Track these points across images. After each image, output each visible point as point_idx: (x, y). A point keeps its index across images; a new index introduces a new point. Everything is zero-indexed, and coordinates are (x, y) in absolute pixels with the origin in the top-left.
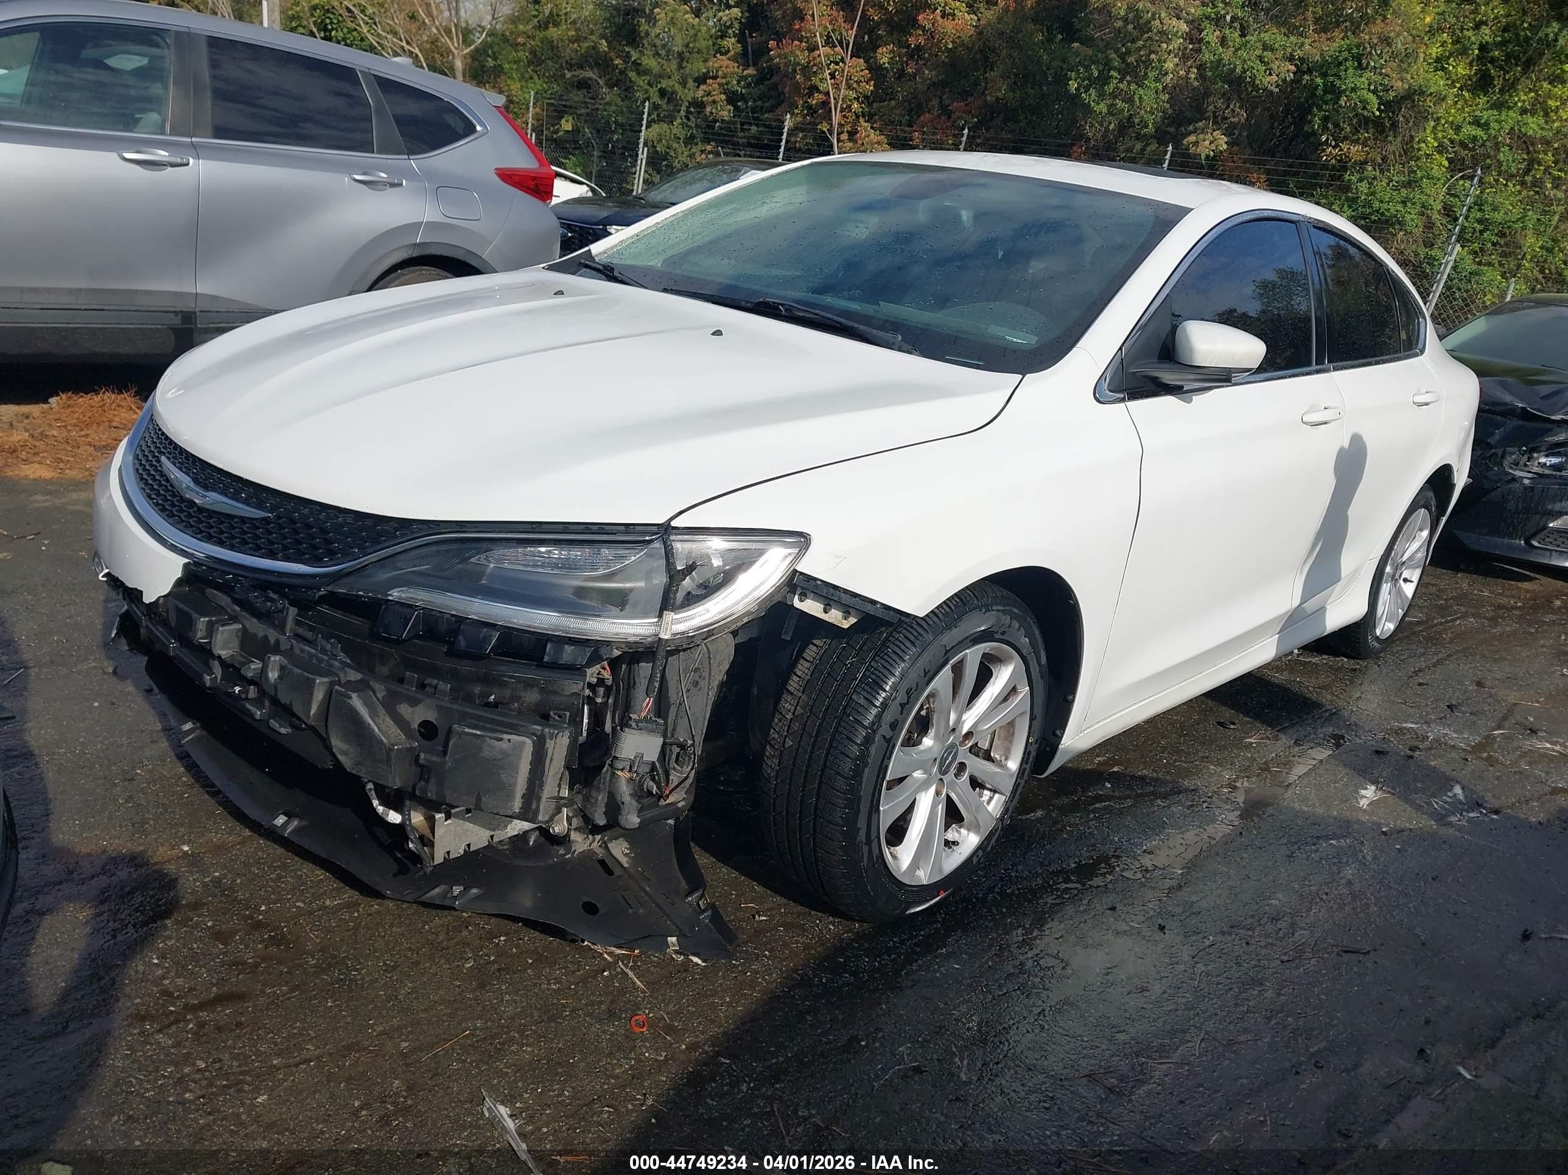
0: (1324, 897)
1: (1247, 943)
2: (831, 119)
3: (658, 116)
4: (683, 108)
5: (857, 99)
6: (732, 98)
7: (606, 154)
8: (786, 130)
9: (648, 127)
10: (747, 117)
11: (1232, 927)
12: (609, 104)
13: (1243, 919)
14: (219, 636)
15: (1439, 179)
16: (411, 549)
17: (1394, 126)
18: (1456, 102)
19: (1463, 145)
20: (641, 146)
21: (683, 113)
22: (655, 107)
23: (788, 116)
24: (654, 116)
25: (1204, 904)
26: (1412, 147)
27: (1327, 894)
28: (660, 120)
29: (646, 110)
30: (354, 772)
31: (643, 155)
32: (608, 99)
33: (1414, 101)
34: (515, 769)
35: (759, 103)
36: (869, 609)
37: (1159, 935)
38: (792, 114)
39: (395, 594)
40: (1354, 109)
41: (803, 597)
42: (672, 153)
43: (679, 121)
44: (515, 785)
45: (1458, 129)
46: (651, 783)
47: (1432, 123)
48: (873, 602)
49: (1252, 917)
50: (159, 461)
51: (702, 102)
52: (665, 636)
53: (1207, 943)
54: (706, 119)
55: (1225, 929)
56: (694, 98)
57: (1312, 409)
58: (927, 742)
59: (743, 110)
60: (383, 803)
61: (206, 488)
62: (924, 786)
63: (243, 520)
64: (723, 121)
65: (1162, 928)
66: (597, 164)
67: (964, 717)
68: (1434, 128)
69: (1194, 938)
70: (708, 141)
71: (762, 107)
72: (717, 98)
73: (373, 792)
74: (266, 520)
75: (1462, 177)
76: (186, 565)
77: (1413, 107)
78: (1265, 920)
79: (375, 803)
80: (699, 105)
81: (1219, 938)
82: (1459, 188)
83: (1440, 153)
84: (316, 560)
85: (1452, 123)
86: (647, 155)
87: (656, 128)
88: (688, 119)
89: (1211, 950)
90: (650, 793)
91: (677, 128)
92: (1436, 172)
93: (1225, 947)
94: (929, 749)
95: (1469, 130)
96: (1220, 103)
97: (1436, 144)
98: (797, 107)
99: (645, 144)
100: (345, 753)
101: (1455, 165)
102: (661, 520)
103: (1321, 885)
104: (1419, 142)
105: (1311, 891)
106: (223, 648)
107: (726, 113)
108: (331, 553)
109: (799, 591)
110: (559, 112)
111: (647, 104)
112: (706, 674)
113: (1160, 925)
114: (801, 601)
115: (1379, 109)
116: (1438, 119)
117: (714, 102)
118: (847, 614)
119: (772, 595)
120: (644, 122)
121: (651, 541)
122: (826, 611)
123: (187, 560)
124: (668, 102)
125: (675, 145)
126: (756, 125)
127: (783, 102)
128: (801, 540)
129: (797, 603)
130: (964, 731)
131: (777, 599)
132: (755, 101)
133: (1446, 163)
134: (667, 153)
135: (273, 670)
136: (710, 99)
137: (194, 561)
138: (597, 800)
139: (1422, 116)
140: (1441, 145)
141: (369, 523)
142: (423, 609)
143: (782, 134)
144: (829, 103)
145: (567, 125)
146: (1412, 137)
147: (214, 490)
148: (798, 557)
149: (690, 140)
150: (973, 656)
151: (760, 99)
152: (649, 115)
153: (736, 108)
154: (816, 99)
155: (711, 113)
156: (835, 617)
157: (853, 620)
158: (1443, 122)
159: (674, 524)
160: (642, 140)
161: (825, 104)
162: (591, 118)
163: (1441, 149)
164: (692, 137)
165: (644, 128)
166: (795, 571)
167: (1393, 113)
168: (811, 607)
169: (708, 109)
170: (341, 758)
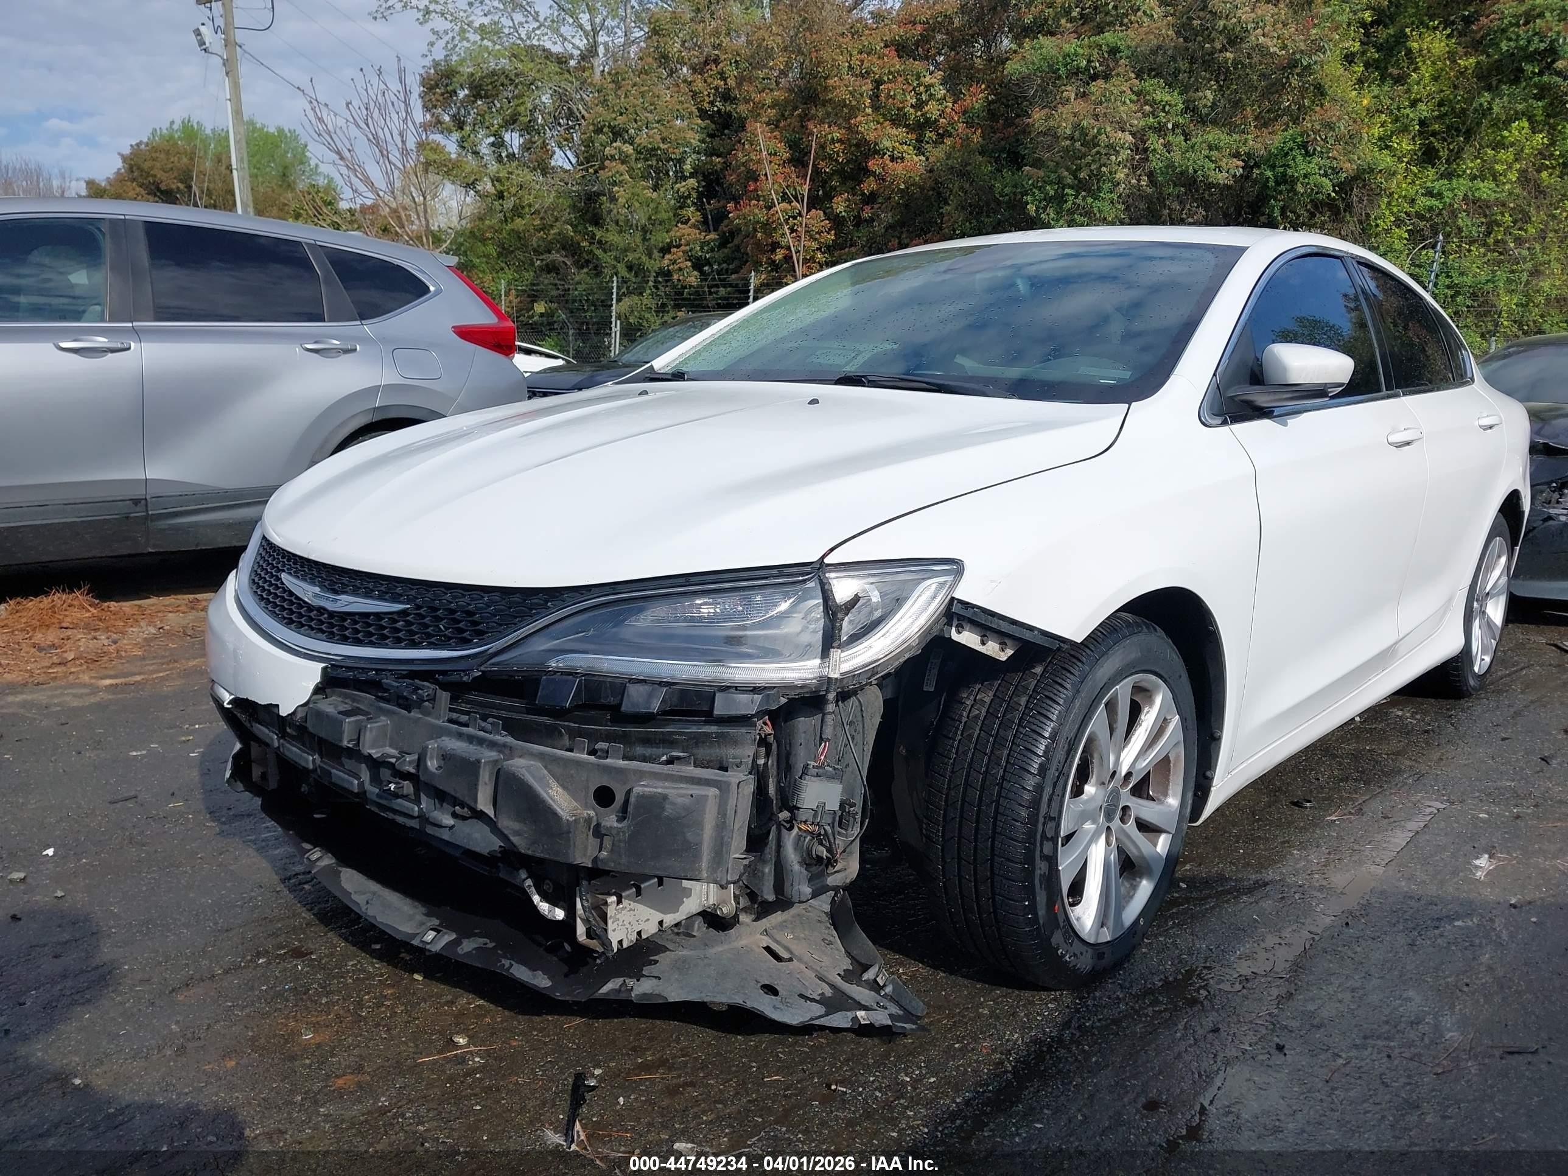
0: (1466, 989)
1: (1389, 1056)
2: (795, 271)
3: (628, 288)
4: (652, 279)
5: (819, 249)
6: (698, 264)
7: (581, 334)
8: (752, 287)
9: (619, 300)
10: (714, 279)
11: (1365, 1038)
12: (579, 283)
13: (1376, 1026)
14: (368, 733)
15: (1401, 252)
16: (565, 617)
17: (1349, 207)
18: (1406, 177)
19: (1421, 217)
20: (613, 319)
21: (651, 284)
22: (625, 281)
23: (753, 273)
24: (624, 290)
25: (1325, 1013)
26: (1369, 224)
27: (1467, 985)
28: (630, 293)
29: (615, 284)
30: (530, 852)
31: (616, 328)
32: (577, 278)
33: (1364, 180)
34: (700, 825)
35: (724, 265)
36: (1027, 635)
37: (1279, 1058)
38: (757, 271)
39: (553, 664)
40: (1310, 195)
41: (960, 629)
42: (645, 324)
43: (648, 291)
44: (699, 844)
45: (1413, 201)
46: (821, 848)
47: (1386, 200)
48: (1031, 628)
49: (1387, 1022)
50: (279, 579)
51: (668, 270)
52: (835, 675)
53: (1341, 1061)
54: (674, 287)
55: (1358, 1041)
56: (660, 269)
57: (1394, 431)
58: (1090, 789)
59: (709, 274)
60: (545, 898)
61: (336, 592)
62: (1094, 838)
63: (378, 616)
64: (691, 286)
65: (1280, 1048)
66: (573, 343)
67: (1123, 755)
68: (1389, 203)
69: (1323, 1057)
70: (678, 307)
71: (727, 270)
72: (683, 266)
73: (533, 889)
74: (404, 613)
75: (1423, 248)
76: (324, 669)
77: (1364, 186)
78: (1403, 1025)
79: (536, 898)
80: (666, 274)
81: (1353, 1053)
82: (1423, 259)
83: (1399, 227)
84: (465, 642)
85: (1405, 196)
86: (621, 328)
87: (627, 302)
88: (657, 288)
89: (1347, 1070)
90: (819, 859)
91: (647, 300)
92: (1398, 245)
93: (1363, 1064)
94: (1092, 798)
95: (1424, 202)
96: (1176, 206)
97: (1393, 219)
98: (761, 265)
99: (619, 317)
100: (517, 833)
101: (1415, 235)
102: (814, 558)
103: (1458, 976)
104: (1376, 219)
105: (1447, 983)
106: (372, 747)
107: (693, 279)
108: (480, 633)
109: (955, 623)
110: (534, 298)
111: (615, 278)
112: (859, 729)
113: (1278, 1045)
114: (959, 633)
115: (1334, 191)
116: (1391, 194)
117: (680, 269)
118: (1003, 646)
119: (930, 628)
120: (614, 296)
121: (804, 581)
122: (983, 643)
123: (324, 665)
124: (636, 276)
125: (647, 315)
126: (724, 286)
127: (747, 261)
128: (955, 567)
129: (955, 636)
130: (1123, 774)
131: (935, 632)
132: (719, 264)
133: (1406, 235)
134: (641, 325)
135: (431, 758)
136: (676, 267)
137: (332, 665)
138: (763, 873)
139: (1374, 194)
140: (1398, 219)
141: (516, 598)
142: (585, 675)
143: (749, 291)
144: (792, 257)
145: (540, 308)
146: (1368, 215)
147: (344, 593)
148: (953, 586)
149: (661, 309)
150: (1123, 690)
151: (725, 262)
152: (618, 288)
153: (702, 273)
154: (779, 255)
155: (679, 280)
156: (991, 649)
157: (1010, 652)
158: (1396, 196)
159: (827, 561)
160: (614, 314)
161: (788, 258)
162: (563, 299)
163: (1398, 223)
164: (664, 305)
165: (614, 301)
166: (953, 599)
167: (1346, 195)
168: (968, 638)
169: (675, 277)
170: (514, 839)
